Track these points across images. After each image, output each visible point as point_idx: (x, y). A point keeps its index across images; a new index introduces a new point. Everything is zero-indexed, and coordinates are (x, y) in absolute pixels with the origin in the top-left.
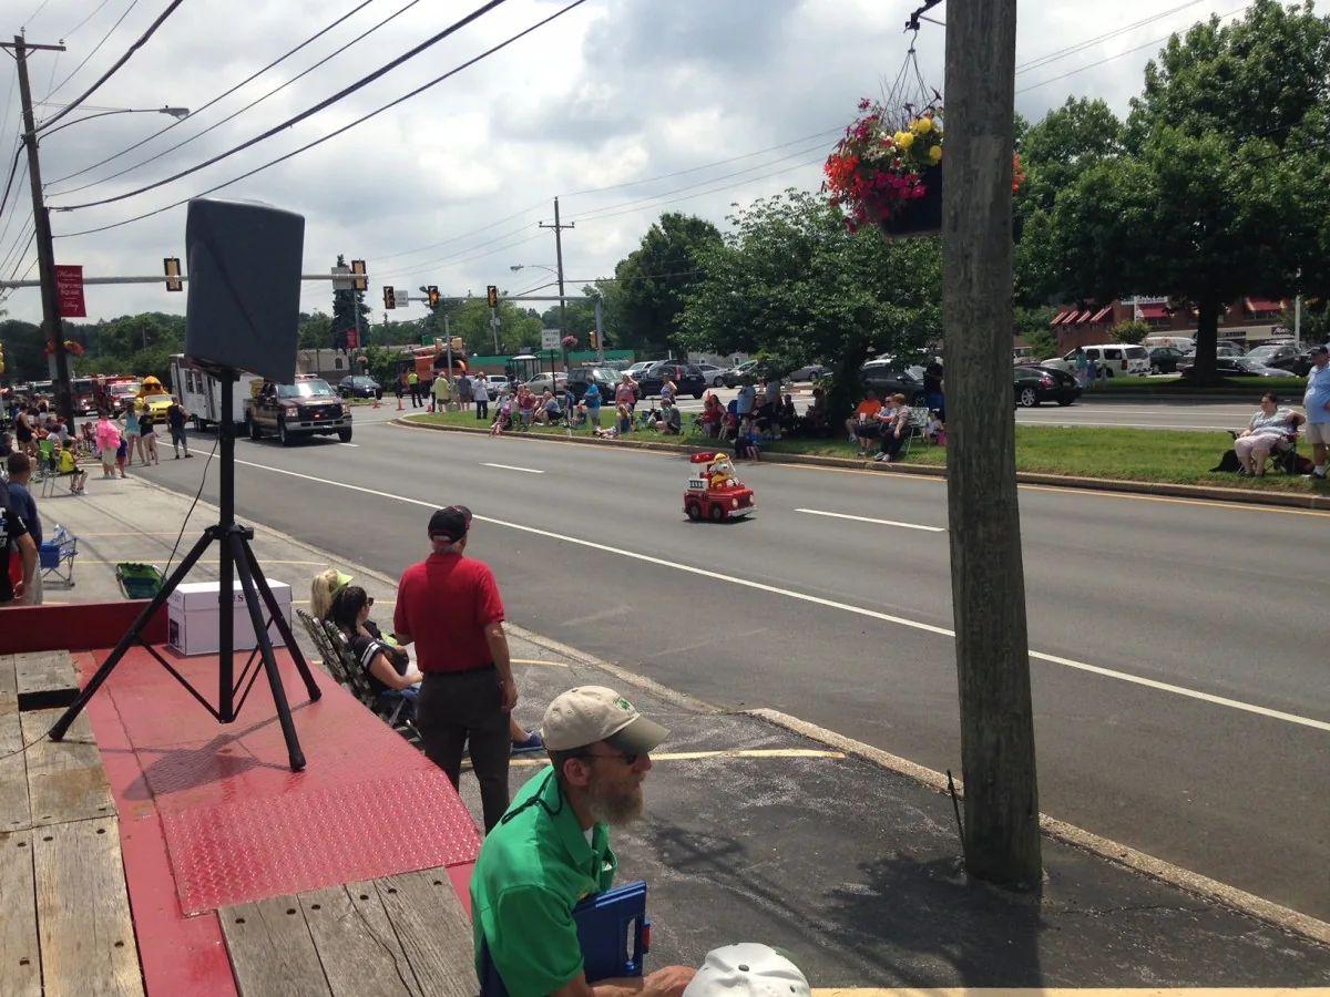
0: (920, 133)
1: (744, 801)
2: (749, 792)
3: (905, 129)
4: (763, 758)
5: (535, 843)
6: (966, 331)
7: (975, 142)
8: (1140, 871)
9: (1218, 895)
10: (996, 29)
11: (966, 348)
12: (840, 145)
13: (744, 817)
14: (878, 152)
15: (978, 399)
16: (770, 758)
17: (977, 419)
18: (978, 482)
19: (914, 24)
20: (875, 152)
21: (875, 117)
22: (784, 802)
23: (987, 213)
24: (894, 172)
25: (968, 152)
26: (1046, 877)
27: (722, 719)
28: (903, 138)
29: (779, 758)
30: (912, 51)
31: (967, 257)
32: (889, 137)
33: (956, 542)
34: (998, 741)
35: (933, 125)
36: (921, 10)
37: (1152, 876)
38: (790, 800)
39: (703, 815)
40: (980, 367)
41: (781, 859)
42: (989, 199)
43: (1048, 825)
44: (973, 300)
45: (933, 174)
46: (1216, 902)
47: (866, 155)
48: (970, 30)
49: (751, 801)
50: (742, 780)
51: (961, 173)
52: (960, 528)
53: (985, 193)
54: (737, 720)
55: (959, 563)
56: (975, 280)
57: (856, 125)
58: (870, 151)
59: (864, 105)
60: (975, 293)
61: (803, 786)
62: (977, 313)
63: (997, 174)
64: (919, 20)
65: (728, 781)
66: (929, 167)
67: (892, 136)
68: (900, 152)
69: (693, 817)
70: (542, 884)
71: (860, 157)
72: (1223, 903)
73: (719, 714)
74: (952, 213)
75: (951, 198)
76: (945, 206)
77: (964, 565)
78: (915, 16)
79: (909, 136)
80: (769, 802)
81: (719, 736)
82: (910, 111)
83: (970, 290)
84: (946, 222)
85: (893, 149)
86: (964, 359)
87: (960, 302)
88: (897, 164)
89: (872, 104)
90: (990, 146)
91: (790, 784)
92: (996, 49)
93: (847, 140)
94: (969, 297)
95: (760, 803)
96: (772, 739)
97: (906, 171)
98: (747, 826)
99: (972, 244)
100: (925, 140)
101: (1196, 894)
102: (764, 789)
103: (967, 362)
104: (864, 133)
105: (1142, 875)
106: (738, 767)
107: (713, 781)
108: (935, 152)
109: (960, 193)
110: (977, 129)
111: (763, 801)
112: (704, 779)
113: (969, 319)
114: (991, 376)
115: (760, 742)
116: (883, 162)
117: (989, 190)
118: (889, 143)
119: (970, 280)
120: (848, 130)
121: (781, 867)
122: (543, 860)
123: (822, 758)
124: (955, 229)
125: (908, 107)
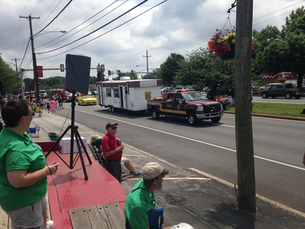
0: (230, 36)
1: (187, 189)
2: (188, 187)
3: (227, 35)
4: (192, 180)
5: (139, 197)
6: (240, 82)
7: (243, 39)
8: (279, 208)
9: (297, 214)
10: (248, 13)
11: (240, 86)
12: (211, 39)
13: (186, 193)
14: (220, 41)
15: (242, 98)
16: (193, 180)
17: (242, 103)
18: (242, 117)
19: (229, 12)
20: (219, 41)
21: (220, 33)
22: (196, 190)
23: (245, 55)
24: (224, 45)
25: (241, 41)
26: (257, 209)
27: (182, 170)
28: (226, 38)
29: (195, 180)
30: (228, 18)
31: (240, 65)
32: (223, 37)
33: (237, 131)
34: (246, 177)
35: (233, 35)
36: (231, 9)
37: (282, 209)
38: (198, 189)
39: (177, 192)
40: (243, 90)
41: (195, 203)
42: (246, 52)
43: (258, 197)
44: (242, 75)
45: (233, 46)
46: (298, 215)
47: (217, 41)
48: (242, 13)
49: (189, 189)
50: (186, 185)
51: (239, 46)
52: (238, 127)
53: (245, 50)
54: (185, 171)
55: (238, 136)
56: (242, 70)
57: (215, 35)
58: (218, 41)
59: (217, 30)
60: (242, 73)
61: (201, 186)
62: (242, 78)
63: (248, 46)
64: (230, 11)
65: (183, 184)
66: (232, 44)
67: (224, 37)
68: (225, 41)
69: (175, 193)
70: (141, 206)
71: (216, 42)
72: (299, 216)
73: (182, 169)
74: (237, 55)
75: (237, 52)
76: (236, 53)
77: (239, 136)
78: (229, 10)
79: (228, 37)
80: (192, 190)
81: (181, 174)
82: (228, 31)
83: (241, 72)
84: (236, 57)
85: (224, 40)
86: (239, 88)
87: (239, 75)
88: (225, 43)
89: (219, 30)
90: (246, 39)
91: (198, 186)
92: (248, 17)
93: (213, 38)
94: (241, 74)
95: (190, 190)
96: (194, 175)
97: (226, 45)
98: (187, 195)
99: (242, 62)
100: (231, 38)
101: (293, 214)
102: (191, 187)
103: (240, 89)
104: (217, 37)
105: (280, 209)
106: (186, 181)
107: (179, 185)
108: (234, 41)
109: (239, 50)
110: (243, 35)
111: (191, 189)
112: (177, 184)
113: (241, 79)
114: (246, 92)
115: (191, 176)
116: (221, 43)
117: (246, 49)
118: (223, 39)
119: (241, 70)
120: (213, 36)
121: (195, 204)
122: (141, 201)
123: (205, 180)
124: (238, 58)
125: (227, 30)
